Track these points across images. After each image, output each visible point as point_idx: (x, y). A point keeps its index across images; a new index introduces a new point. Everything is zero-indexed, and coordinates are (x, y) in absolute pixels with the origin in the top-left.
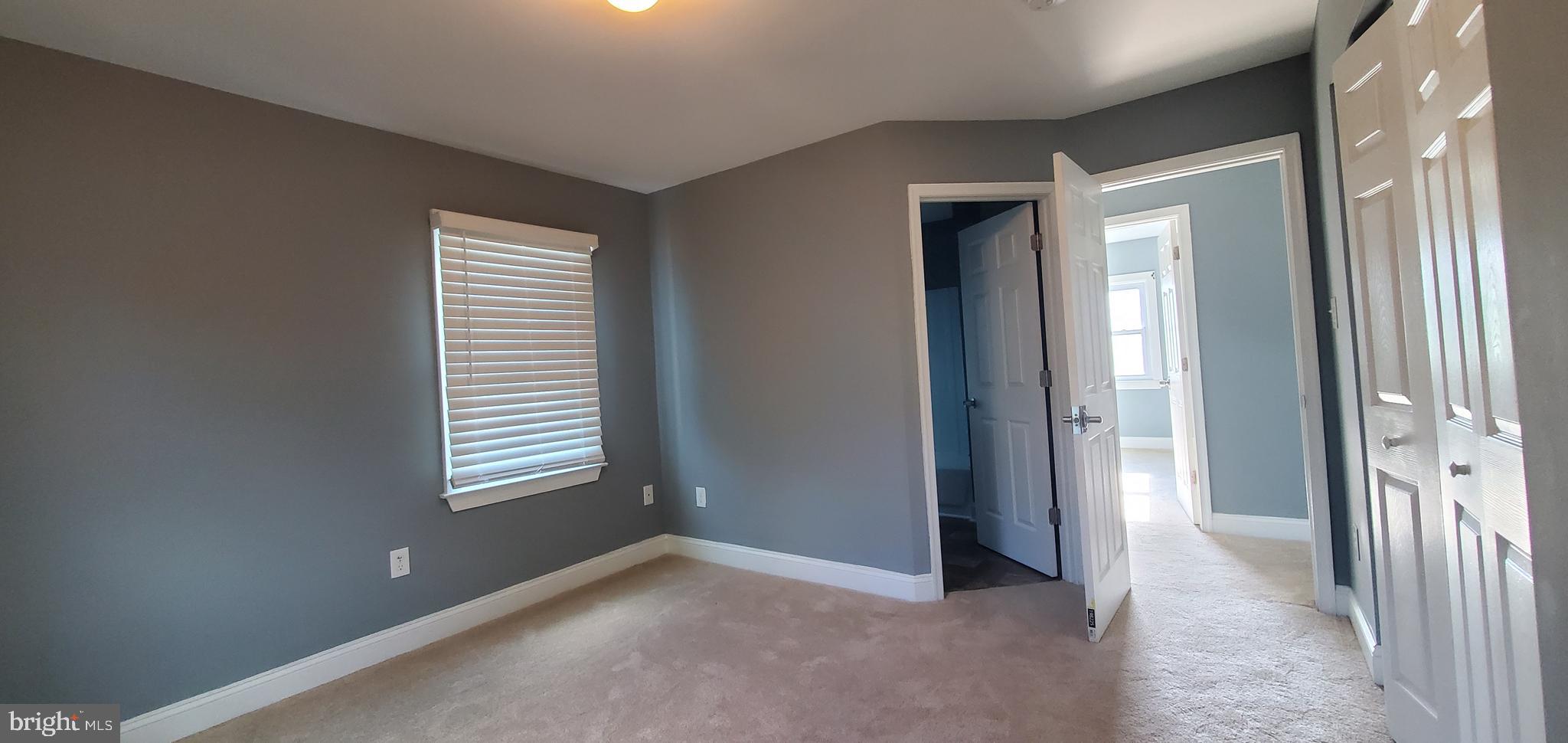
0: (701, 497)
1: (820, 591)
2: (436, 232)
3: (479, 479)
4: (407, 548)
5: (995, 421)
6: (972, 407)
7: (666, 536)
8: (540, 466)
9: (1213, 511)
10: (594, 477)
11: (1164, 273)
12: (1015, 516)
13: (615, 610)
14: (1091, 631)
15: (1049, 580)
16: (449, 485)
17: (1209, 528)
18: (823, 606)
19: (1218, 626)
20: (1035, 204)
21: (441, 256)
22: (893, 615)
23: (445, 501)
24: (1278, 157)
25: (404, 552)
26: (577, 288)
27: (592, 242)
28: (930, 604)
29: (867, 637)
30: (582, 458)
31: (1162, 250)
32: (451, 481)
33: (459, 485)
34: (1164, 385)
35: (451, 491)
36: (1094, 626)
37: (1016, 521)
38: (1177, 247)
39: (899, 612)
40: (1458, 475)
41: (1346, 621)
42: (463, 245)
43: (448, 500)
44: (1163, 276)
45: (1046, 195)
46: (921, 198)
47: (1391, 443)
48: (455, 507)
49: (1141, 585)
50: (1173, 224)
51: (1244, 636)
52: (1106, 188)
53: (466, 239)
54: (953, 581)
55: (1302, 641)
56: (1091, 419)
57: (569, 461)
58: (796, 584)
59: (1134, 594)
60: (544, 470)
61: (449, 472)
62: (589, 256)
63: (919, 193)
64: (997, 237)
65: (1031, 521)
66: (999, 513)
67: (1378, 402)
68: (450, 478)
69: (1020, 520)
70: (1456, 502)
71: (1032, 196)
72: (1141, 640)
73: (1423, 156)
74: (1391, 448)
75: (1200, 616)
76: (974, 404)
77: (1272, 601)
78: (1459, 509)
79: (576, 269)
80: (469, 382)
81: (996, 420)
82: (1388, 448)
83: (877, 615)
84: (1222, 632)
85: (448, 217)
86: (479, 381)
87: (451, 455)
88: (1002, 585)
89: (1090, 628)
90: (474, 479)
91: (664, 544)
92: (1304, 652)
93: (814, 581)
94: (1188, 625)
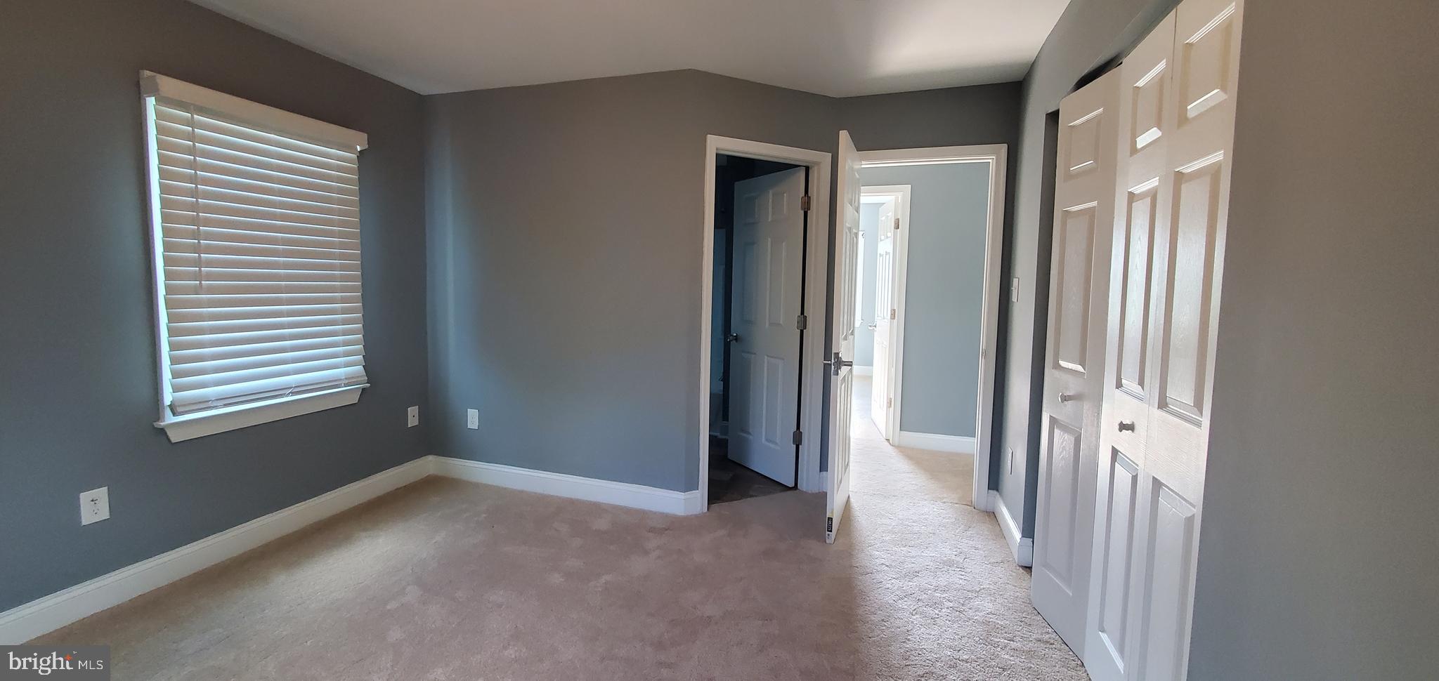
0: (473, 419)
1: (596, 509)
2: (151, 102)
3: (210, 404)
4: (106, 488)
5: (753, 356)
6: (734, 341)
7: (431, 458)
8: (291, 388)
9: (901, 430)
10: (354, 399)
11: (883, 237)
12: (763, 437)
13: (381, 540)
14: (829, 535)
15: (788, 490)
16: (168, 412)
17: (897, 444)
18: (602, 524)
19: (913, 524)
20: (807, 169)
21: (158, 133)
22: (666, 530)
23: (162, 431)
24: (990, 161)
25: (102, 493)
26: (340, 191)
27: (360, 142)
28: (696, 516)
29: (646, 553)
30: (341, 380)
31: (884, 218)
32: (170, 406)
33: (182, 412)
34: (871, 328)
35: (169, 419)
36: (831, 531)
37: (763, 440)
38: (898, 219)
39: (672, 525)
40: (1124, 431)
41: (992, 515)
42: (190, 123)
43: (166, 429)
44: (881, 240)
45: (818, 164)
46: (717, 149)
47: (1065, 399)
48: (175, 437)
49: (856, 492)
50: (897, 199)
51: (931, 531)
52: (865, 165)
53: (195, 116)
54: (715, 496)
55: (969, 533)
56: (846, 363)
57: (323, 383)
58: (572, 503)
59: (852, 500)
60: (293, 393)
61: (168, 397)
62: (354, 156)
63: (718, 144)
64: (771, 192)
65: (778, 442)
66: (749, 433)
67: (1057, 366)
68: (169, 404)
69: (767, 440)
70: (1113, 447)
71: (807, 162)
72: (863, 540)
73: (1130, 190)
74: (1066, 402)
75: (900, 517)
76: (736, 338)
77: (945, 502)
78: (1115, 452)
79: (339, 169)
80: (197, 290)
81: (755, 354)
82: (1062, 402)
83: (652, 530)
84: (916, 529)
85: (168, 84)
86: (211, 290)
87: (171, 377)
88: (751, 496)
89: (828, 533)
90: (203, 404)
91: (429, 465)
92: (971, 543)
93: (586, 499)
94: (894, 524)
